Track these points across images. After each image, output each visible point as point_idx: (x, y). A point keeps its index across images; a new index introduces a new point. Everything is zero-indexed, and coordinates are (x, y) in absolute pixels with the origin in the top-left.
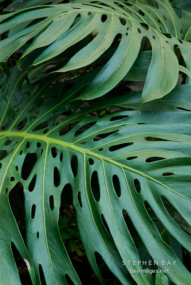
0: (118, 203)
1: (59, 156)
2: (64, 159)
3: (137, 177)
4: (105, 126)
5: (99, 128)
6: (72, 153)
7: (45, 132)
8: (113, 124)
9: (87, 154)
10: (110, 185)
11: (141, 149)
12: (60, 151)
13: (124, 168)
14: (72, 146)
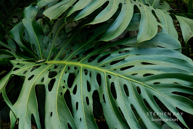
0: (128, 101)
1: (89, 75)
2: (92, 76)
3: (138, 85)
4: (116, 56)
5: (112, 57)
6: (97, 72)
7: (79, 61)
8: (121, 55)
9: (106, 73)
10: (122, 90)
11: (139, 69)
12: (89, 71)
13: (130, 80)
14: (97, 68)
